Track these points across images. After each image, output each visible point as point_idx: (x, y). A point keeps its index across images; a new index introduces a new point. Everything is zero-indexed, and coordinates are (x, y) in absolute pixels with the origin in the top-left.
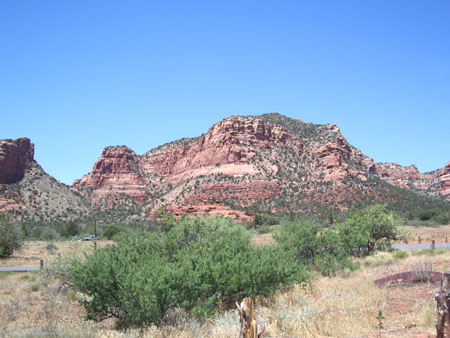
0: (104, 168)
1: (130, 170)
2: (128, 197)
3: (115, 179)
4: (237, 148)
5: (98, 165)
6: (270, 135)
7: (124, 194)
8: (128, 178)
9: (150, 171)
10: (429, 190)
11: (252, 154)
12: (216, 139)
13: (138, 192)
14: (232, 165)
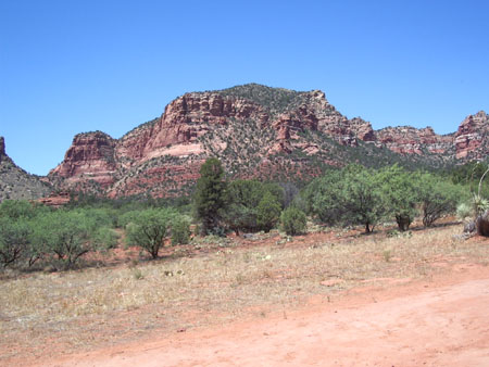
0: (75, 156)
1: (100, 156)
2: (97, 183)
3: (87, 166)
4: (186, 127)
5: (69, 153)
6: (230, 110)
7: (93, 181)
8: (97, 164)
9: (123, 155)
10: (446, 154)
11: (203, 132)
12: (168, 120)
13: (107, 177)
14: (181, 145)
